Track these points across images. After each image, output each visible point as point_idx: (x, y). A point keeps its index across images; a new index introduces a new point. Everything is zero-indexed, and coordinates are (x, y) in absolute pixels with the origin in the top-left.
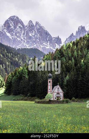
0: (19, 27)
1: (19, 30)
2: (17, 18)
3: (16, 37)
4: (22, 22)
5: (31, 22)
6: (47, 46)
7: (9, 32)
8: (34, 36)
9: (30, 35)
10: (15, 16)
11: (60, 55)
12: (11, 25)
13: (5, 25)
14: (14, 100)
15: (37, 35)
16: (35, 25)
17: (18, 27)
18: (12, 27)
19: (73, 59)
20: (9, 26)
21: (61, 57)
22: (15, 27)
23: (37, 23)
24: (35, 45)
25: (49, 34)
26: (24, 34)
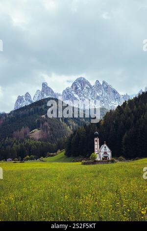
0: (87, 87)
1: (86, 91)
2: (84, 79)
3: (83, 98)
4: (89, 83)
5: (97, 81)
6: (115, 104)
7: (77, 93)
8: (102, 95)
9: (98, 95)
10: (81, 78)
11: (120, 112)
12: (78, 86)
13: (72, 87)
14: (73, 161)
15: (105, 94)
16: (102, 84)
17: (85, 88)
18: (80, 88)
19: (132, 114)
20: (76, 88)
21: (121, 114)
22: (82, 89)
23: (104, 83)
24: (103, 105)
25: (117, 93)
26: (91, 94)
